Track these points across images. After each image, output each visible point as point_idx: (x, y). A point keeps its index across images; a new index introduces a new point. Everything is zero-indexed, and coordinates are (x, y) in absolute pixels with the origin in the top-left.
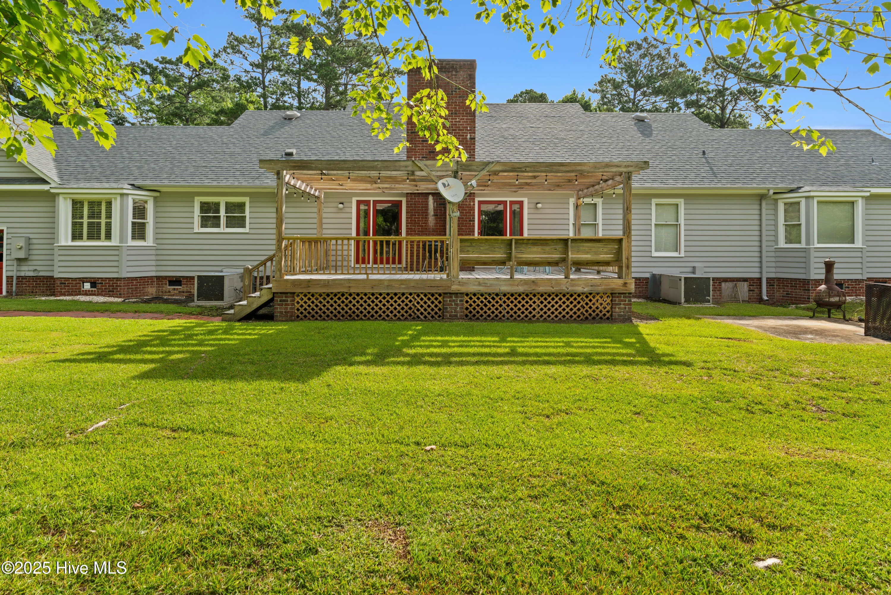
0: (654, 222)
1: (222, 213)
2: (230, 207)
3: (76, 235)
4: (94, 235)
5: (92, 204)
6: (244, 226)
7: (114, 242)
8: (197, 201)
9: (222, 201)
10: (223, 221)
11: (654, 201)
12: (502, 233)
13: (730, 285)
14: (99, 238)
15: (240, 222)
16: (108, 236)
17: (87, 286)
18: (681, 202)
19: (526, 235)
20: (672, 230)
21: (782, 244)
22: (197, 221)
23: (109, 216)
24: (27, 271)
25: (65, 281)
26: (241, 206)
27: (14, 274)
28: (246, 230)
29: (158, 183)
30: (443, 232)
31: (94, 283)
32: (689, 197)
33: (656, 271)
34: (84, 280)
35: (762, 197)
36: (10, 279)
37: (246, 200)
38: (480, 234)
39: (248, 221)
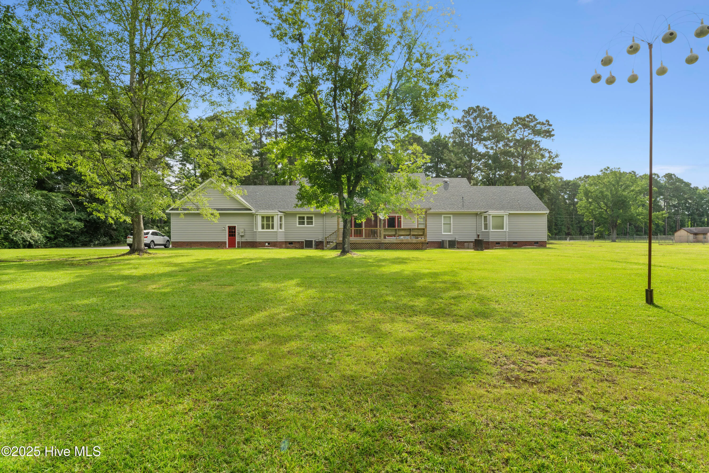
0: (443, 223)
1: (306, 220)
2: (308, 218)
3: (263, 228)
4: (268, 228)
5: (267, 217)
6: (312, 224)
7: (275, 230)
8: (298, 216)
9: (306, 216)
10: (306, 223)
11: (443, 216)
12: (394, 227)
13: (467, 244)
14: (269, 228)
15: (311, 223)
16: (273, 228)
17: (267, 244)
18: (451, 216)
19: (402, 227)
20: (449, 225)
21: (483, 230)
22: (298, 223)
23: (273, 221)
24: (244, 240)
25: (260, 243)
26: (311, 218)
27: (240, 241)
28: (313, 226)
29: (286, 210)
30: (376, 226)
31: (269, 243)
32: (455, 214)
33: (443, 239)
34: (266, 242)
35: (477, 214)
36: (238, 242)
37: (313, 216)
38: (388, 227)
39: (314, 223)
